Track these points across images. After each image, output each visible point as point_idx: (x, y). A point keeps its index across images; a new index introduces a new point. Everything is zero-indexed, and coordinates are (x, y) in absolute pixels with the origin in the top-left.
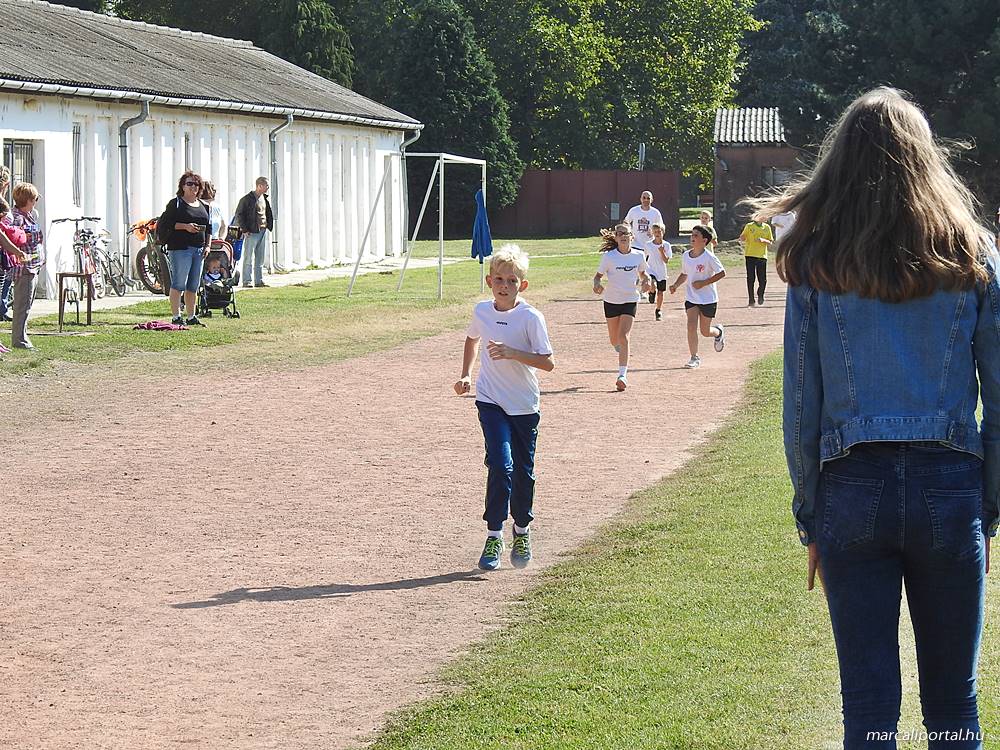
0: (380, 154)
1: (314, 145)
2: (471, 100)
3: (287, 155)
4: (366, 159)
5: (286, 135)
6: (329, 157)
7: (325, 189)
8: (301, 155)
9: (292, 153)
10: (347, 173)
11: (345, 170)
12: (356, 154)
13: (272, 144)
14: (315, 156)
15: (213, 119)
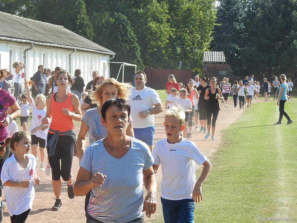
0: (102, 62)
1: (82, 58)
2: (129, 46)
4: (98, 63)
5: (74, 55)
7: (85, 72)
8: (78, 62)
9: (75, 61)
10: (92, 68)
12: (95, 62)
13: (70, 58)
14: (83, 62)
15: (53, 50)
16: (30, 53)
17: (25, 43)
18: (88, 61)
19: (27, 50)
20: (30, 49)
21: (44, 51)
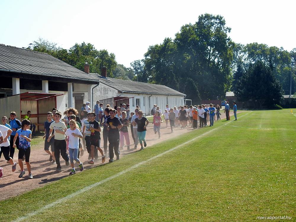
6: (174, 99)
8: (171, 99)
12: (178, 99)
13: (167, 98)
15: (160, 96)
16: (151, 98)
17: (149, 94)
19: (150, 96)
20: (151, 96)
21: (157, 96)
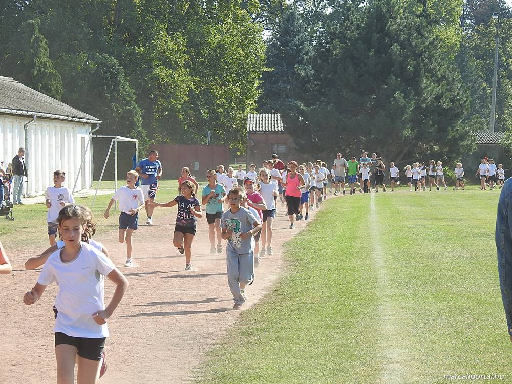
0: (79, 136)
1: (46, 131)
2: (123, 109)
3: (33, 136)
4: (72, 139)
5: (33, 126)
6: (54, 137)
7: (52, 154)
8: (40, 136)
9: (35, 136)
10: (63, 145)
11: (62, 145)
12: (67, 136)
13: (26, 131)
14: (47, 137)
18: (56, 134)
